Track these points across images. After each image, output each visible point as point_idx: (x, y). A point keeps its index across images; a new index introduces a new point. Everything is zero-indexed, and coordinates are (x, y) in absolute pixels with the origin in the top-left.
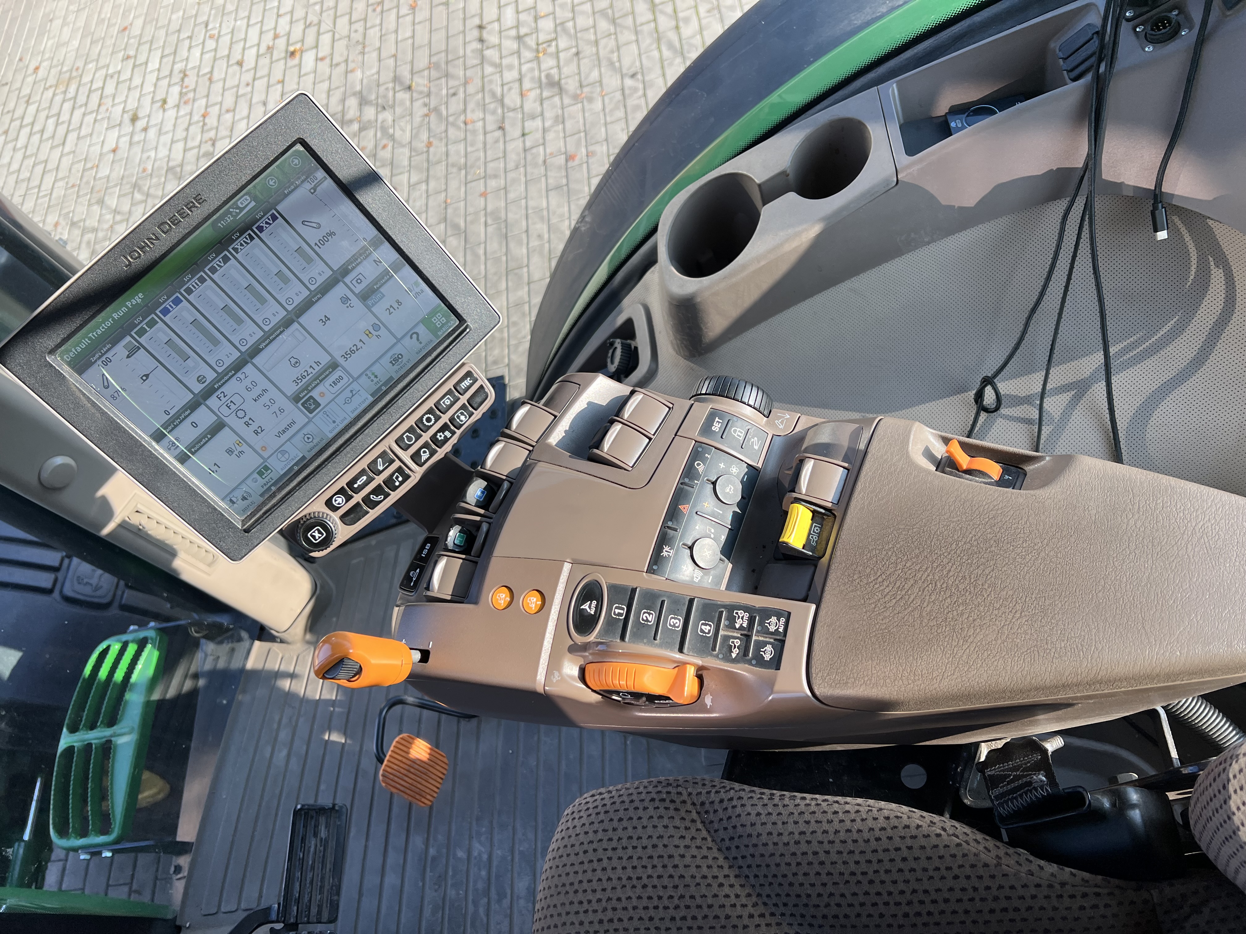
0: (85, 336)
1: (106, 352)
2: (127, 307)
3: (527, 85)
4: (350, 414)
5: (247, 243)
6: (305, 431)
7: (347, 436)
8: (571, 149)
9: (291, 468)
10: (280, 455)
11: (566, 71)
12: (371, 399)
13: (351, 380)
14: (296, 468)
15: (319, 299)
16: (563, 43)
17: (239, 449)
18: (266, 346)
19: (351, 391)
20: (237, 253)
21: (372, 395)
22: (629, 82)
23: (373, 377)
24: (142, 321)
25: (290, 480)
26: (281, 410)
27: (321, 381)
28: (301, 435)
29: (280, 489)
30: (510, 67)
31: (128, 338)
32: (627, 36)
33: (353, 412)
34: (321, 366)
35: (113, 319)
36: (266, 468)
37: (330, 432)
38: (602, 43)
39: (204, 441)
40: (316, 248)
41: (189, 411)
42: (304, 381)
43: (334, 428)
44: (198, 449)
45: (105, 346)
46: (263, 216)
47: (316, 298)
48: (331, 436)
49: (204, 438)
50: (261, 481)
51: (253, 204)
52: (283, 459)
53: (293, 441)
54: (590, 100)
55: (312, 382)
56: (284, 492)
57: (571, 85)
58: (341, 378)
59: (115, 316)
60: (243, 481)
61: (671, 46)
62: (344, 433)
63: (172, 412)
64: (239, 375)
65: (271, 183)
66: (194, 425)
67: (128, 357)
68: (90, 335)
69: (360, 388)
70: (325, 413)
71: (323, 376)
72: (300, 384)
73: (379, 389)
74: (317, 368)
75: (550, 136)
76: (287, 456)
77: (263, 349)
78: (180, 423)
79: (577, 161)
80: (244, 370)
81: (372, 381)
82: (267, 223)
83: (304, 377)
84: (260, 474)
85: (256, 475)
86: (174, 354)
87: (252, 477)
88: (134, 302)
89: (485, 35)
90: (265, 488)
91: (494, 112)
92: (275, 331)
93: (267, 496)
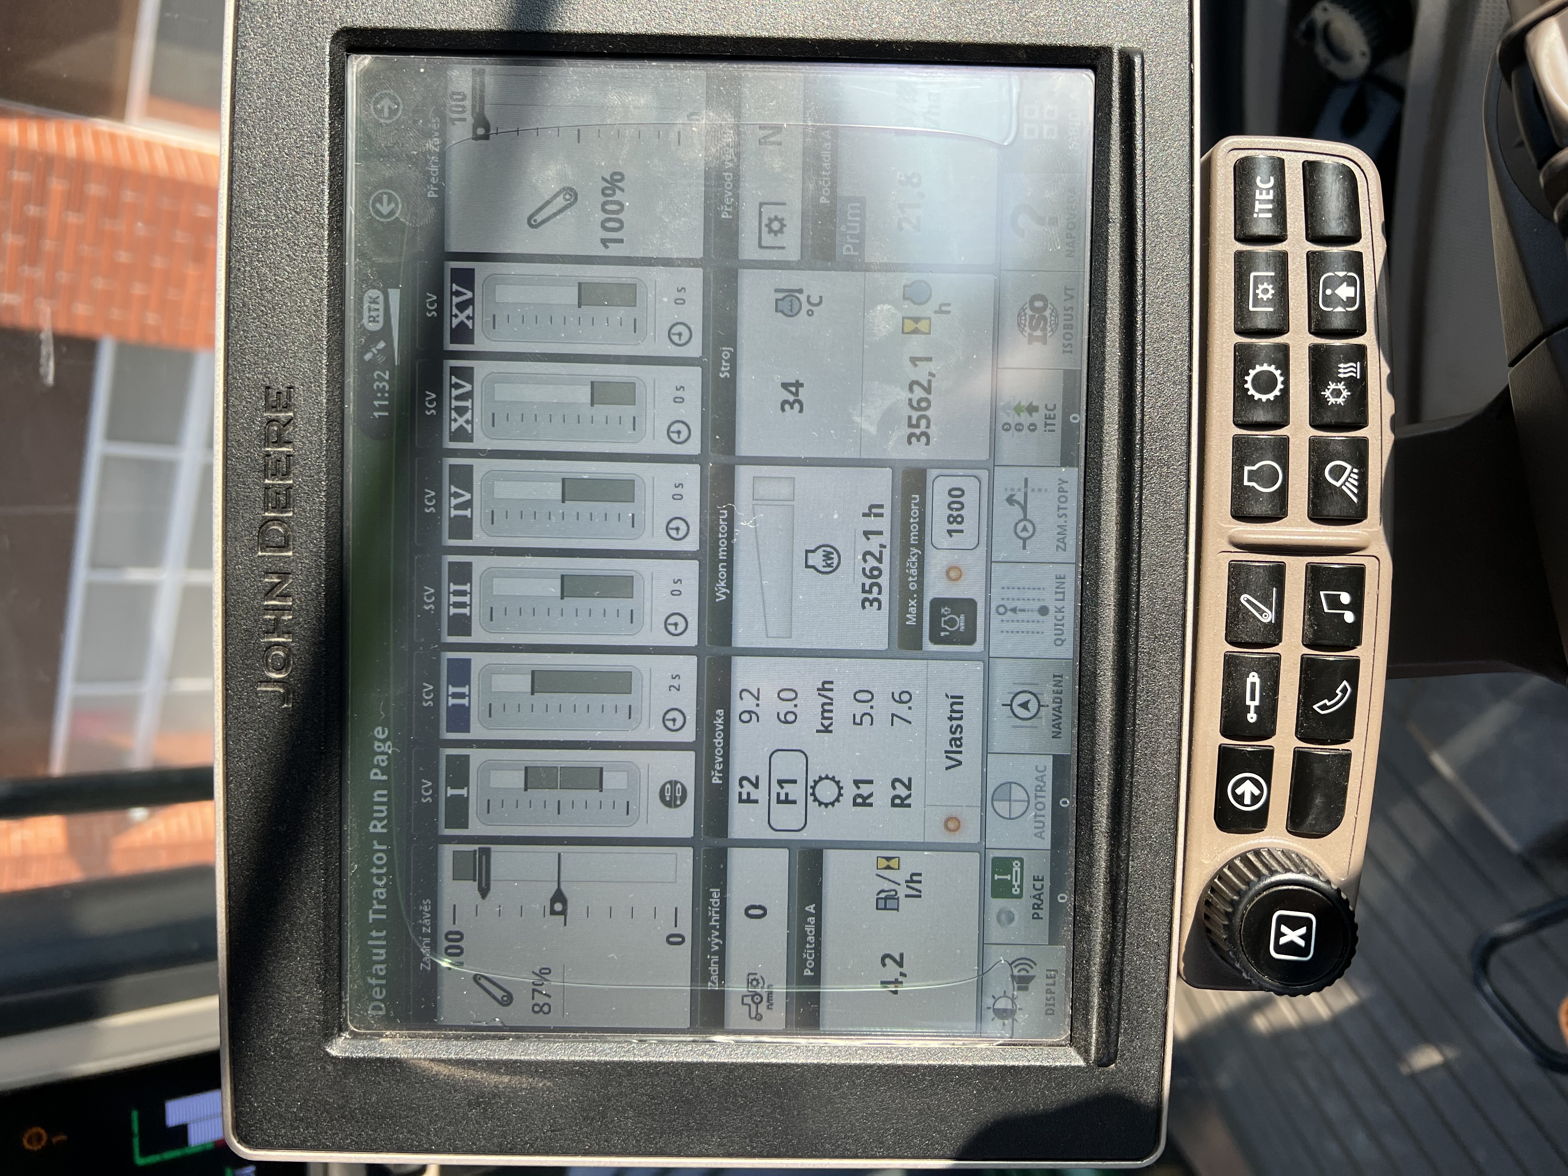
0: (365, 929)
1: (434, 926)
2: (380, 785)
4: (1062, 556)
5: (468, 396)
6: (1000, 695)
7: (1109, 614)
9: (1057, 814)
10: (1002, 807)
12: (1073, 476)
13: (984, 474)
14: (1067, 803)
15: (733, 361)
17: (901, 876)
18: (730, 585)
19: (1010, 500)
20: (469, 438)
21: (1066, 461)
23: (1025, 419)
24: (435, 789)
25: (1085, 846)
26: (903, 698)
27: (921, 545)
28: (999, 714)
29: (1082, 887)
31: (447, 852)
33: (1062, 545)
34: (887, 511)
35: (382, 838)
36: (1003, 865)
37: (1059, 642)
39: (810, 929)
40: (614, 250)
41: (716, 893)
42: (884, 580)
43: (1059, 625)
44: (818, 960)
45: (420, 914)
46: (440, 302)
47: (725, 367)
48: (1068, 650)
49: (803, 922)
50: (1020, 908)
51: (395, 295)
52: (1018, 809)
53: (996, 745)
55: (904, 567)
56: (1100, 890)
58: (956, 495)
59: (377, 827)
60: (982, 944)
62: (1096, 616)
63: (685, 927)
64: (738, 706)
65: (385, 209)
66: (754, 912)
67: (484, 891)
68: (372, 916)
69: (1025, 472)
70: (1003, 610)
71: (914, 530)
72: (885, 598)
73: (1068, 430)
74: (883, 524)
76: (1018, 793)
77: (730, 597)
78: (723, 936)
80: (736, 687)
81: (1033, 427)
82: (462, 307)
83: (874, 574)
84: (1002, 890)
85: (996, 904)
86: (567, 796)
87: (991, 919)
88: (381, 760)
90: (1045, 913)
92: (714, 531)
93: (1067, 932)
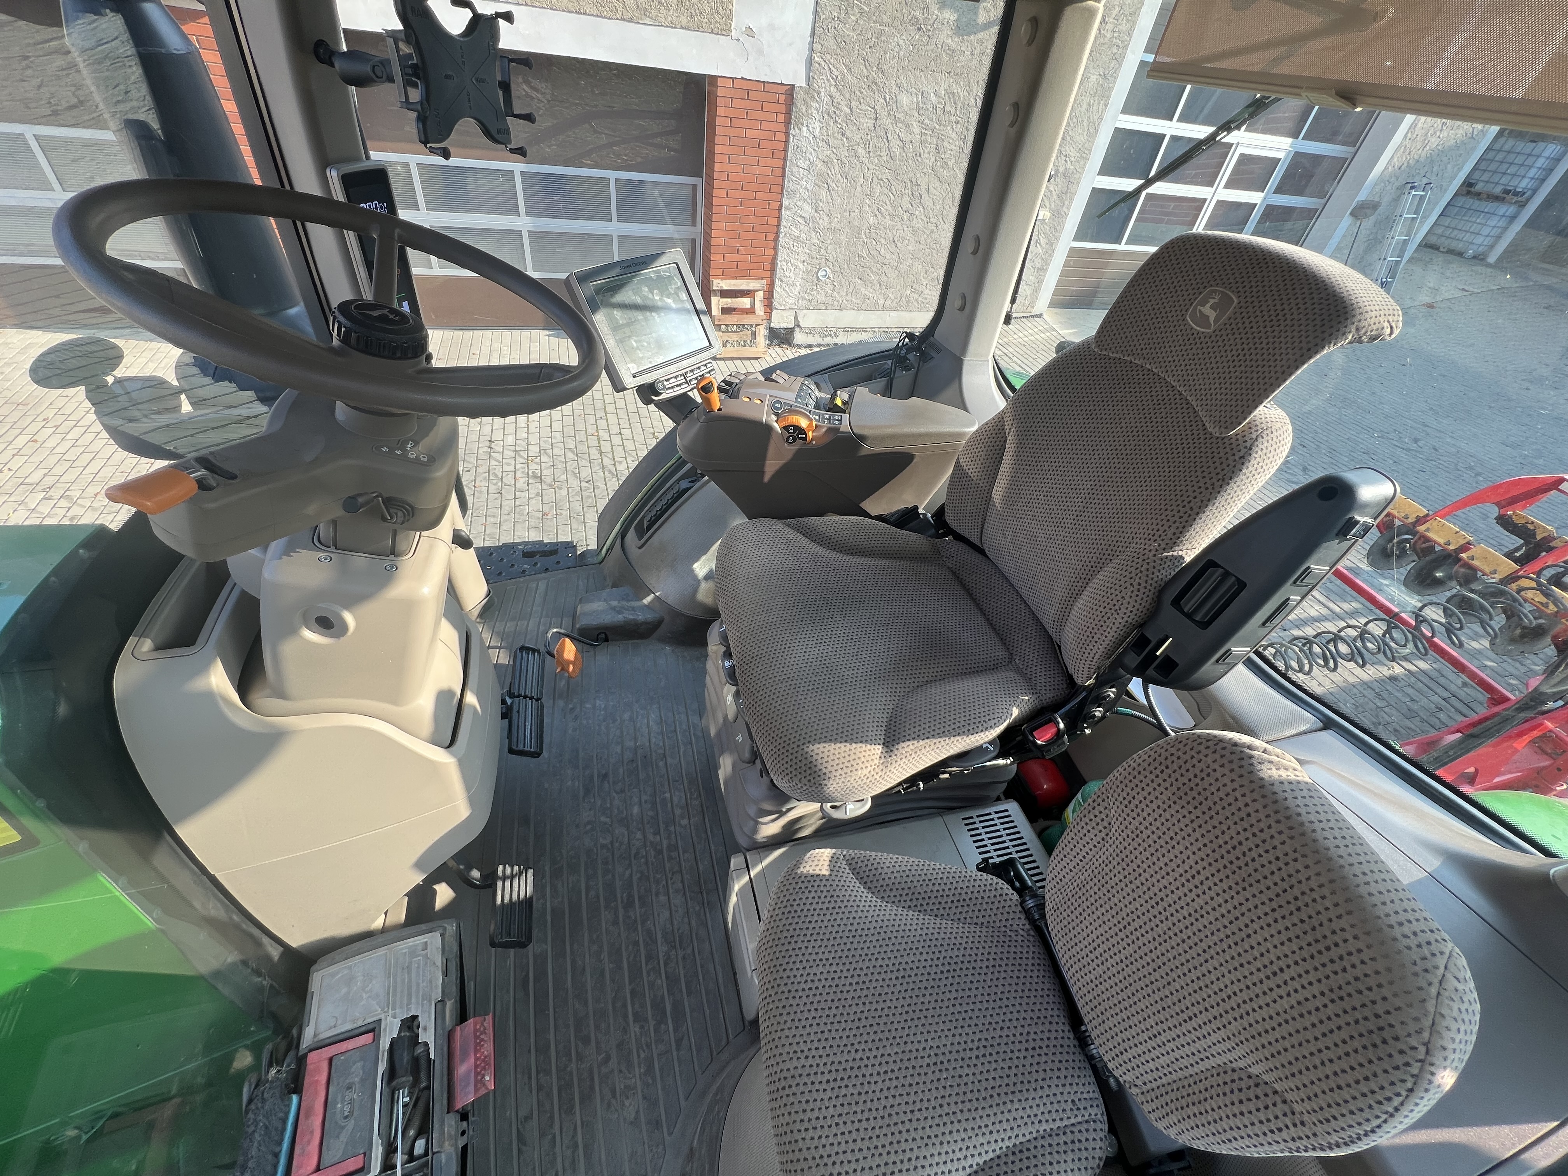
3: (519, 474)
8: (546, 509)
11: (545, 472)
16: (544, 458)
22: (584, 484)
30: (508, 464)
32: (583, 463)
38: (569, 464)
54: (560, 489)
57: (549, 480)
61: (610, 472)
75: (532, 502)
79: (550, 516)
89: (493, 445)
91: (496, 484)
